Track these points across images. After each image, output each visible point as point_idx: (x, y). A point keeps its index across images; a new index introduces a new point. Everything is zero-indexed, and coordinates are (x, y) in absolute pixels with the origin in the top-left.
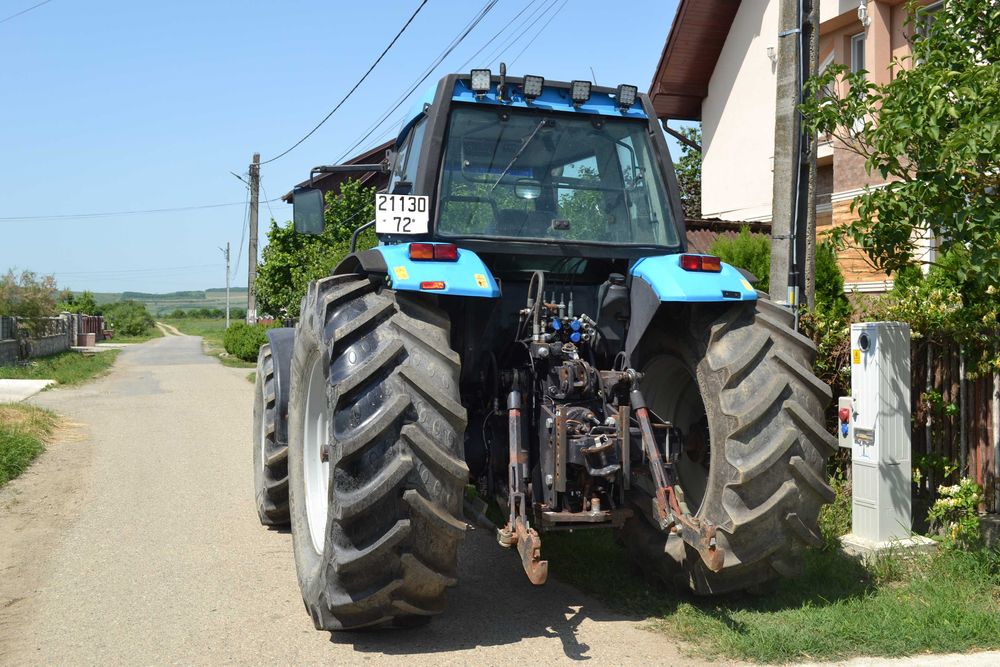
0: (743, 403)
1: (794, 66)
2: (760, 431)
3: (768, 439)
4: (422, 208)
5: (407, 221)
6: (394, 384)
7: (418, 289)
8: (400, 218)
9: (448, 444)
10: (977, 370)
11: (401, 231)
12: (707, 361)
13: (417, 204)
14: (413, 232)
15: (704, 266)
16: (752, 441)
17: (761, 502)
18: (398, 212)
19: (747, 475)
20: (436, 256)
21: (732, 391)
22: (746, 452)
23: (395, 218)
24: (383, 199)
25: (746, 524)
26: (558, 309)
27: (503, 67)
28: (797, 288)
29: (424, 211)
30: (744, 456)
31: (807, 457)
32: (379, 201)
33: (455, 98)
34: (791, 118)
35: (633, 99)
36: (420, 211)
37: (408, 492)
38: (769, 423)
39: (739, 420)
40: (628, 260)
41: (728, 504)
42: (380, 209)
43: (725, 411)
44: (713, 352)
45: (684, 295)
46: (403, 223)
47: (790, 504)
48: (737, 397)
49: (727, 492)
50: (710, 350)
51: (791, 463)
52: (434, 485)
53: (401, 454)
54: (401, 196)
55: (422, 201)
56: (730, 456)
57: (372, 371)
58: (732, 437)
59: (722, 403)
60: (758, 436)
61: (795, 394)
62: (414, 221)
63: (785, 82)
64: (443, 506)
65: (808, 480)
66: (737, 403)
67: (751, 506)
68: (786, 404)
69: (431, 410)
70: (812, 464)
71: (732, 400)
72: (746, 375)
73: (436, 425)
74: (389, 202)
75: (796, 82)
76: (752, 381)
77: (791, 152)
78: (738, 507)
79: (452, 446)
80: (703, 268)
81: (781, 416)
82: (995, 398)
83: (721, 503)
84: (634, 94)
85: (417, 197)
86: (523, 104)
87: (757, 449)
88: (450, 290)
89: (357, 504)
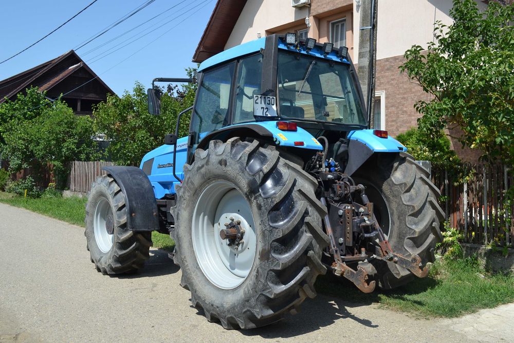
0: (413, 199)
1: (369, 44)
2: (421, 212)
3: (425, 215)
5: (267, 110)
6: (296, 195)
7: (293, 145)
8: (264, 108)
10: (458, 182)
11: (264, 115)
12: (391, 180)
13: (271, 101)
14: (270, 115)
15: (382, 135)
16: (419, 217)
17: (421, 244)
18: (263, 105)
19: (420, 232)
20: (289, 128)
21: (408, 194)
22: (417, 221)
23: (262, 108)
24: (257, 97)
29: (274, 104)
30: (416, 224)
33: (279, 47)
34: (367, 67)
36: (272, 104)
37: (310, 252)
39: (416, 207)
40: (346, 132)
41: (407, 246)
42: (256, 103)
43: (405, 203)
44: (395, 175)
45: (386, 149)
46: (265, 111)
48: (411, 196)
49: (406, 240)
50: (392, 175)
51: (433, 226)
53: (305, 232)
54: (264, 96)
55: (273, 100)
56: (409, 224)
58: (410, 215)
59: (403, 199)
60: (421, 214)
62: (269, 109)
63: (363, 50)
66: (411, 199)
67: (418, 247)
68: (429, 199)
69: (313, 209)
71: (408, 198)
72: (412, 186)
74: (260, 99)
75: (370, 51)
76: (415, 189)
77: (367, 83)
78: (412, 247)
82: (465, 193)
83: (403, 246)
85: (271, 97)
86: (305, 53)
87: (421, 220)
88: (307, 146)
89: (290, 260)
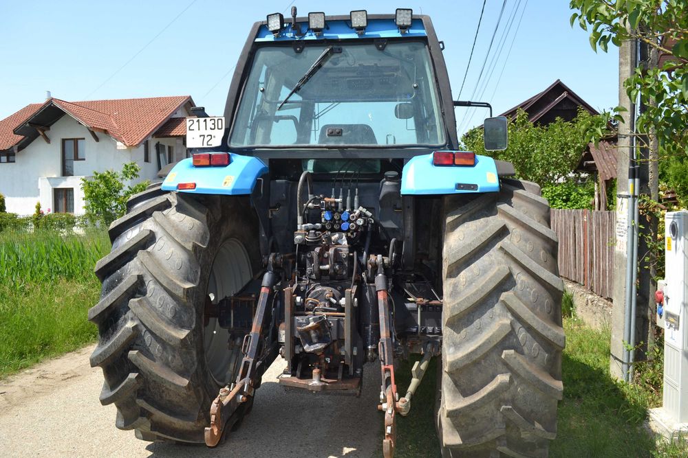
0: (459, 293)
2: (472, 322)
3: (480, 330)
4: (220, 127)
5: (210, 137)
6: (136, 265)
7: (176, 189)
8: (204, 136)
9: (170, 316)
11: (205, 146)
12: (444, 250)
13: (216, 124)
14: (214, 146)
15: (457, 161)
16: (463, 332)
18: (203, 131)
20: (212, 163)
21: (453, 280)
22: (458, 340)
23: (200, 136)
24: (192, 122)
25: (456, 410)
26: (337, 203)
27: (295, 10)
28: (637, 180)
29: (221, 129)
31: (526, 351)
32: (188, 124)
33: (257, 40)
35: (410, 19)
36: (218, 129)
37: (131, 352)
38: (484, 314)
40: (403, 159)
41: (447, 387)
42: (190, 130)
44: (448, 241)
46: (207, 139)
47: (507, 396)
49: (446, 376)
50: (446, 240)
51: (503, 356)
52: (156, 348)
53: (130, 321)
54: (204, 119)
55: (220, 121)
57: (118, 254)
58: (447, 325)
60: (472, 326)
61: (519, 286)
62: (214, 137)
64: (167, 364)
65: (523, 375)
68: (504, 296)
69: (158, 287)
70: (533, 359)
71: (451, 289)
72: (469, 265)
73: (160, 299)
74: (196, 124)
76: (472, 271)
79: (173, 317)
80: (456, 163)
81: (497, 308)
83: (444, 385)
84: (410, 16)
85: (216, 119)
86: (314, 38)
87: (468, 339)
